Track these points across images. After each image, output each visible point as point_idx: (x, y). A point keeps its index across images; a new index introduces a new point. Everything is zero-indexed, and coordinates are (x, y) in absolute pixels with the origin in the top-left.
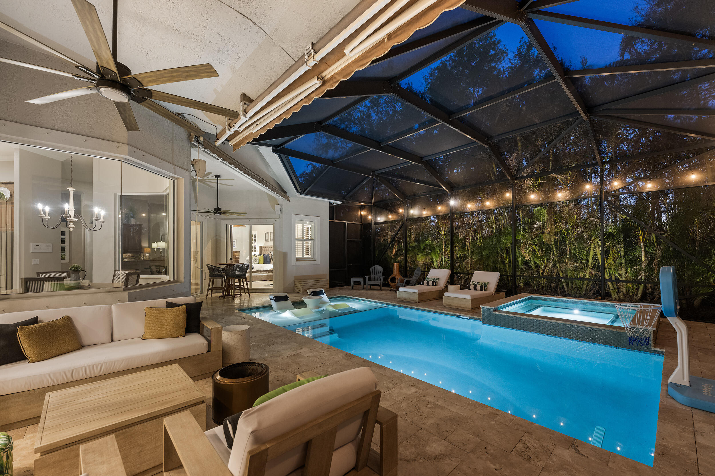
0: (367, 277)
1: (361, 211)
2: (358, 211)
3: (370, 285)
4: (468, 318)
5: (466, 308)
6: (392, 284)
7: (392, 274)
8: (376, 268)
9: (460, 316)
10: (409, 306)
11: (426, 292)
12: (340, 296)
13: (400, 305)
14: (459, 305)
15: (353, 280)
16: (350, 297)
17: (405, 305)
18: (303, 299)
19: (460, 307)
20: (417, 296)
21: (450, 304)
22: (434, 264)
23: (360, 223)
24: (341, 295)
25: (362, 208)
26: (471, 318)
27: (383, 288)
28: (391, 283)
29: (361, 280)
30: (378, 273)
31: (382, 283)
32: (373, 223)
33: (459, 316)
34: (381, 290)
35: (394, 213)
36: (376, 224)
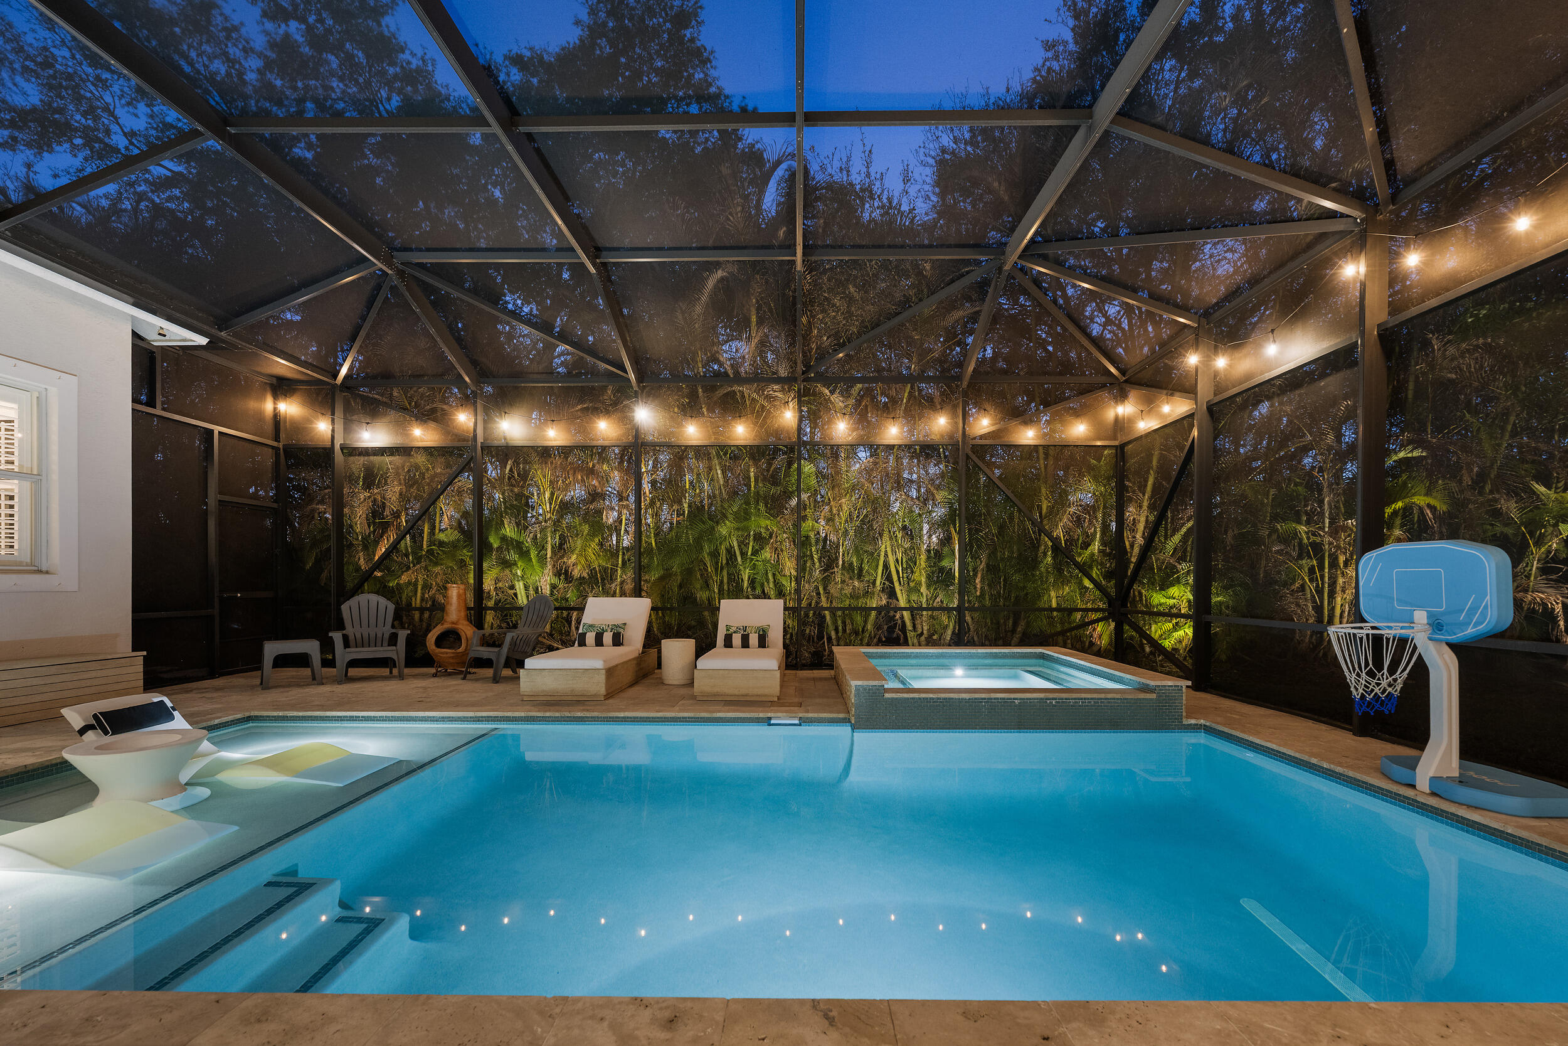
0: (337, 636)
1: (276, 398)
2: (262, 398)
3: (354, 663)
4: (797, 722)
5: (766, 696)
6: (445, 653)
7: (441, 620)
8: (364, 605)
9: (770, 719)
10: (595, 714)
11: (617, 665)
12: (239, 716)
13: (557, 714)
14: (743, 691)
15: (272, 649)
16: (301, 714)
17: (579, 714)
18: (67, 756)
19: (747, 695)
20: (602, 678)
21: (716, 690)
22: (516, 595)
23: (275, 444)
24: (247, 714)
25: (281, 387)
26: (803, 721)
27: (407, 671)
28: (438, 650)
29: (311, 647)
30: (373, 621)
31: (403, 655)
32: (337, 447)
33: (768, 721)
34: (401, 677)
35: (432, 424)
36: (351, 451)
